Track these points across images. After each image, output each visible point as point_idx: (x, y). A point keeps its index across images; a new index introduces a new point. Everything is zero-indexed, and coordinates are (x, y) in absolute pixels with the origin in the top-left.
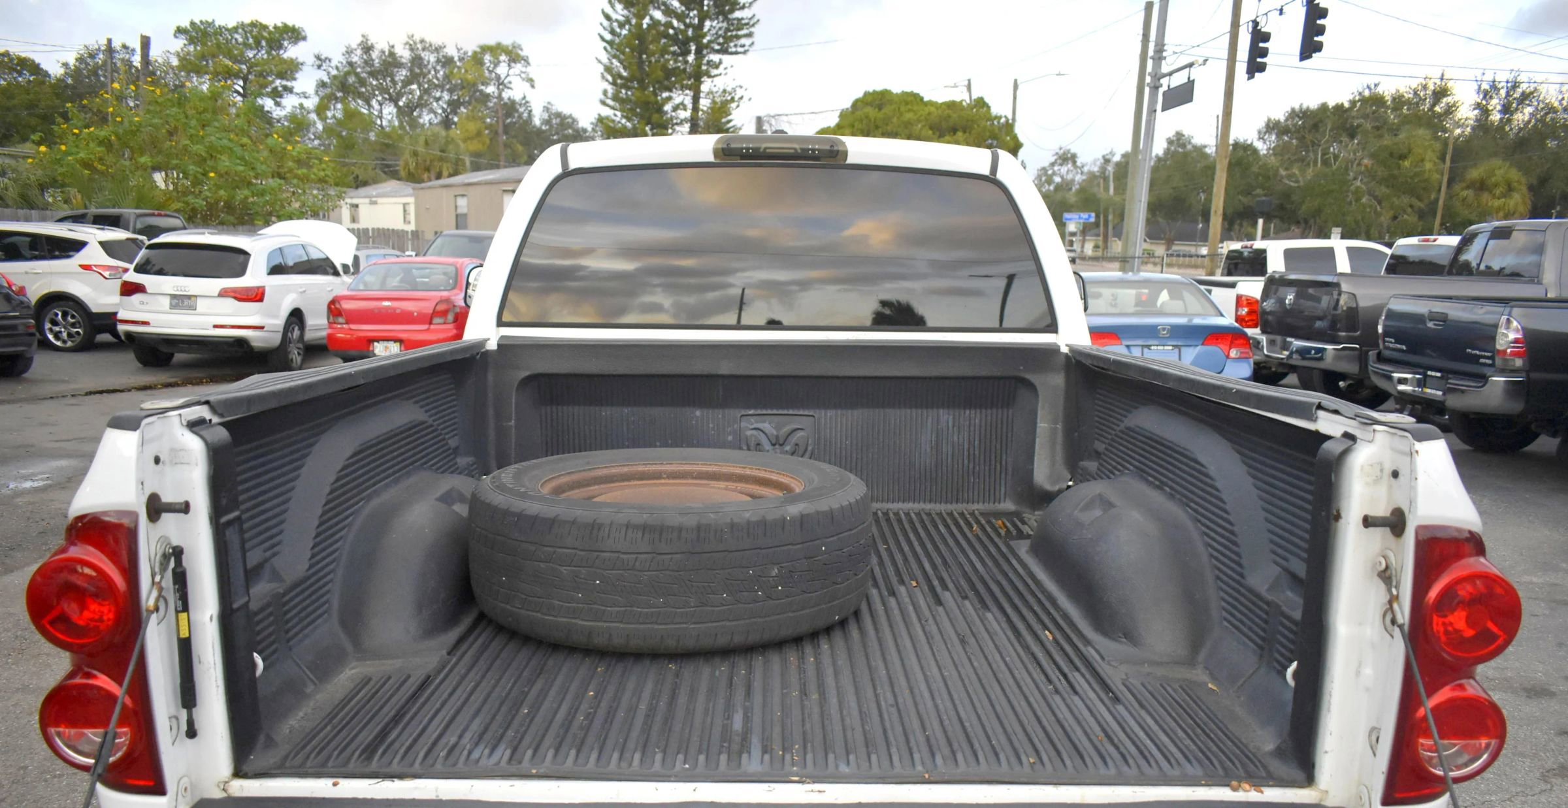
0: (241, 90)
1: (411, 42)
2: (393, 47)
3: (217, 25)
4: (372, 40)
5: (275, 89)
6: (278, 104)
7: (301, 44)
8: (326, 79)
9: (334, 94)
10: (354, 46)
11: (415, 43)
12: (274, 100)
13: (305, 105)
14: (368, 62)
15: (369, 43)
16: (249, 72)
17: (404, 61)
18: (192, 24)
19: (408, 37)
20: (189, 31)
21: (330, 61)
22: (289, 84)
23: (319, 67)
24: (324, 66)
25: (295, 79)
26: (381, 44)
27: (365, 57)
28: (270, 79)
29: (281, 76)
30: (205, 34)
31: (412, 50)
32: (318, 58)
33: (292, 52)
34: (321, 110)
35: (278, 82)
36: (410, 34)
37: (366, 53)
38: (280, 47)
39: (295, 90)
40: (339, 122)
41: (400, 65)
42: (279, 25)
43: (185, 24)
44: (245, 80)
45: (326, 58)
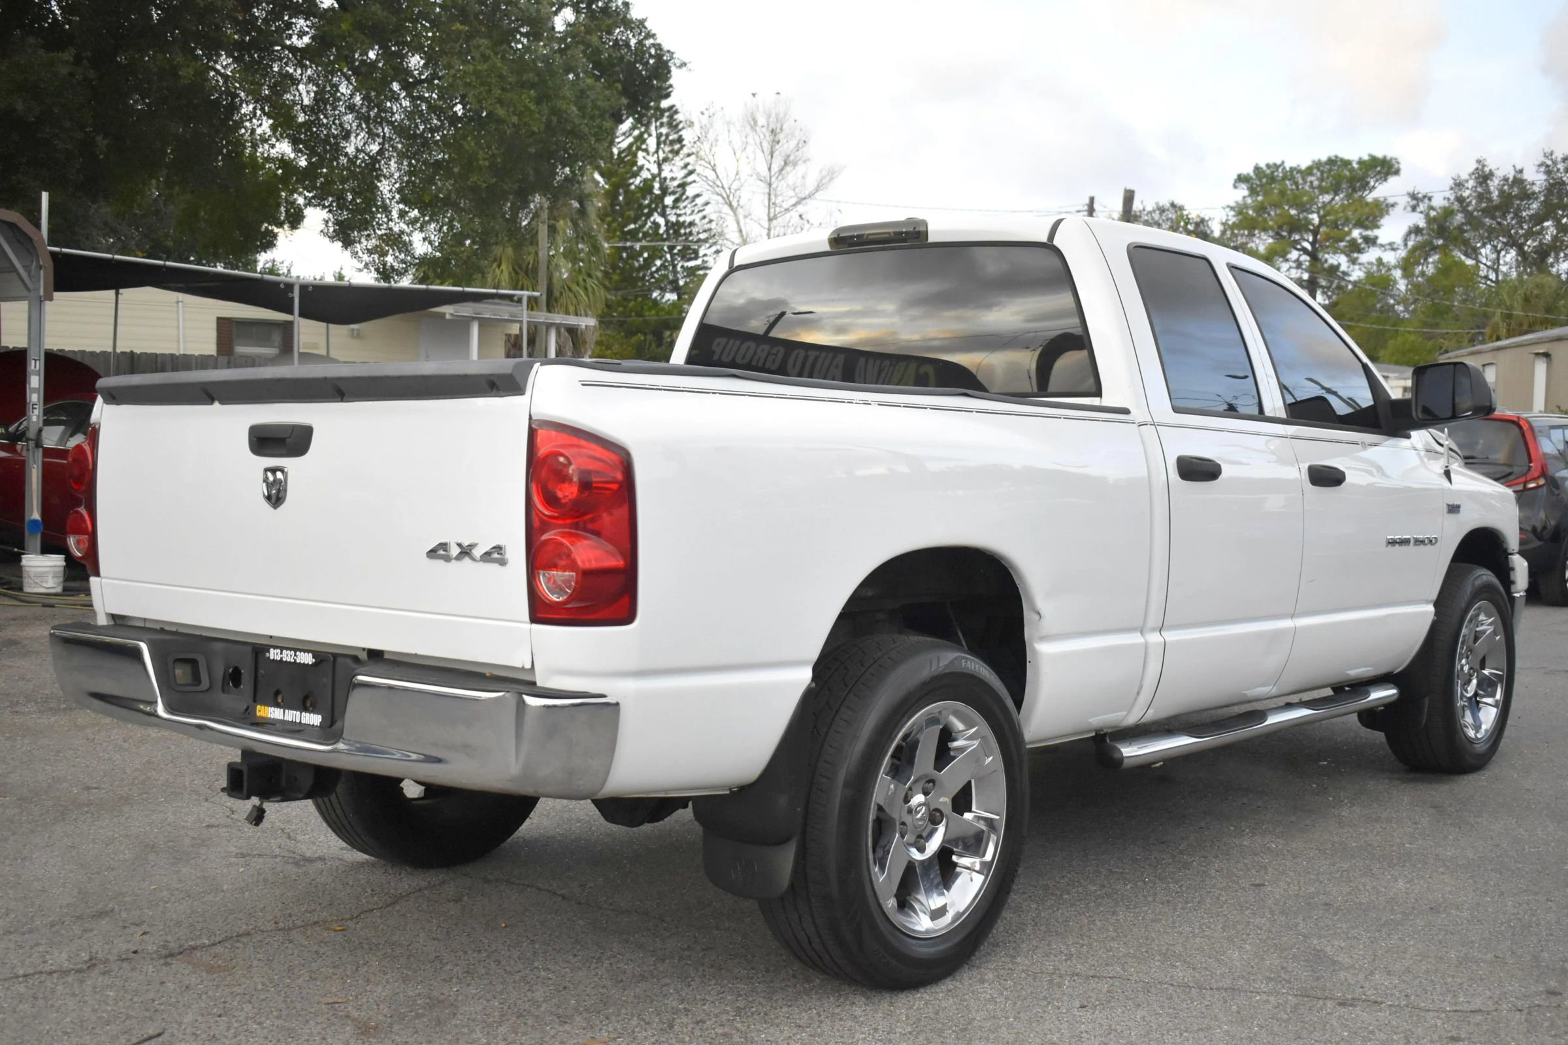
0: (1309, 247)
1: (1549, 163)
2: (1521, 171)
3: (1288, 166)
4: (1491, 165)
5: (1353, 241)
6: (1353, 261)
7: (1392, 180)
8: (1422, 224)
9: (1431, 243)
10: (1464, 176)
11: (1555, 163)
12: (1348, 256)
13: (1385, 260)
14: (1483, 196)
15: (1487, 169)
16: (1321, 224)
17: (1536, 189)
18: (1257, 169)
19: (1545, 156)
20: (1251, 178)
21: (1430, 199)
22: (1369, 233)
23: (1414, 209)
24: (1422, 207)
25: (1378, 227)
26: (1503, 169)
27: (1479, 189)
28: (1346, 229)
29: (1360, 224)
30: (1272, 179)
31: (1548, 172)
32: (1413, 196)
33: (1381, 191)
34: (1407, 266)
35: (1356, 233)
36: (1548, 151)
37: (1481, 184)
38: (1365, 186)
39: (1379, 241)
40: (1430, 280)
41: (1527, 196)
42: (1366, 158)
43: (1248, 170)
44: (1315, 233)
45: (1425, 197)
